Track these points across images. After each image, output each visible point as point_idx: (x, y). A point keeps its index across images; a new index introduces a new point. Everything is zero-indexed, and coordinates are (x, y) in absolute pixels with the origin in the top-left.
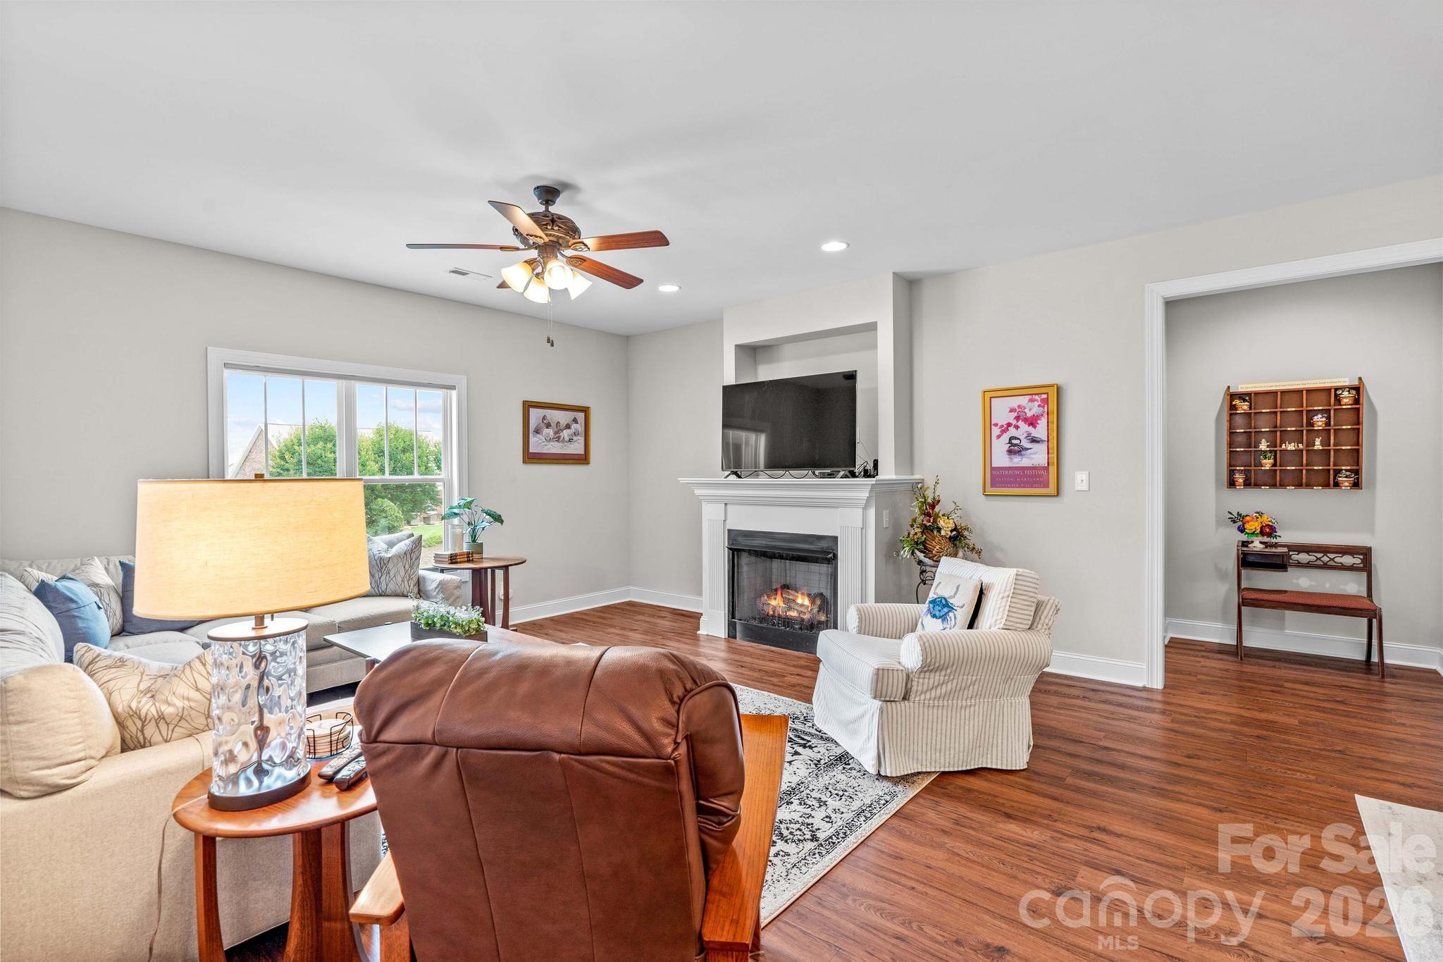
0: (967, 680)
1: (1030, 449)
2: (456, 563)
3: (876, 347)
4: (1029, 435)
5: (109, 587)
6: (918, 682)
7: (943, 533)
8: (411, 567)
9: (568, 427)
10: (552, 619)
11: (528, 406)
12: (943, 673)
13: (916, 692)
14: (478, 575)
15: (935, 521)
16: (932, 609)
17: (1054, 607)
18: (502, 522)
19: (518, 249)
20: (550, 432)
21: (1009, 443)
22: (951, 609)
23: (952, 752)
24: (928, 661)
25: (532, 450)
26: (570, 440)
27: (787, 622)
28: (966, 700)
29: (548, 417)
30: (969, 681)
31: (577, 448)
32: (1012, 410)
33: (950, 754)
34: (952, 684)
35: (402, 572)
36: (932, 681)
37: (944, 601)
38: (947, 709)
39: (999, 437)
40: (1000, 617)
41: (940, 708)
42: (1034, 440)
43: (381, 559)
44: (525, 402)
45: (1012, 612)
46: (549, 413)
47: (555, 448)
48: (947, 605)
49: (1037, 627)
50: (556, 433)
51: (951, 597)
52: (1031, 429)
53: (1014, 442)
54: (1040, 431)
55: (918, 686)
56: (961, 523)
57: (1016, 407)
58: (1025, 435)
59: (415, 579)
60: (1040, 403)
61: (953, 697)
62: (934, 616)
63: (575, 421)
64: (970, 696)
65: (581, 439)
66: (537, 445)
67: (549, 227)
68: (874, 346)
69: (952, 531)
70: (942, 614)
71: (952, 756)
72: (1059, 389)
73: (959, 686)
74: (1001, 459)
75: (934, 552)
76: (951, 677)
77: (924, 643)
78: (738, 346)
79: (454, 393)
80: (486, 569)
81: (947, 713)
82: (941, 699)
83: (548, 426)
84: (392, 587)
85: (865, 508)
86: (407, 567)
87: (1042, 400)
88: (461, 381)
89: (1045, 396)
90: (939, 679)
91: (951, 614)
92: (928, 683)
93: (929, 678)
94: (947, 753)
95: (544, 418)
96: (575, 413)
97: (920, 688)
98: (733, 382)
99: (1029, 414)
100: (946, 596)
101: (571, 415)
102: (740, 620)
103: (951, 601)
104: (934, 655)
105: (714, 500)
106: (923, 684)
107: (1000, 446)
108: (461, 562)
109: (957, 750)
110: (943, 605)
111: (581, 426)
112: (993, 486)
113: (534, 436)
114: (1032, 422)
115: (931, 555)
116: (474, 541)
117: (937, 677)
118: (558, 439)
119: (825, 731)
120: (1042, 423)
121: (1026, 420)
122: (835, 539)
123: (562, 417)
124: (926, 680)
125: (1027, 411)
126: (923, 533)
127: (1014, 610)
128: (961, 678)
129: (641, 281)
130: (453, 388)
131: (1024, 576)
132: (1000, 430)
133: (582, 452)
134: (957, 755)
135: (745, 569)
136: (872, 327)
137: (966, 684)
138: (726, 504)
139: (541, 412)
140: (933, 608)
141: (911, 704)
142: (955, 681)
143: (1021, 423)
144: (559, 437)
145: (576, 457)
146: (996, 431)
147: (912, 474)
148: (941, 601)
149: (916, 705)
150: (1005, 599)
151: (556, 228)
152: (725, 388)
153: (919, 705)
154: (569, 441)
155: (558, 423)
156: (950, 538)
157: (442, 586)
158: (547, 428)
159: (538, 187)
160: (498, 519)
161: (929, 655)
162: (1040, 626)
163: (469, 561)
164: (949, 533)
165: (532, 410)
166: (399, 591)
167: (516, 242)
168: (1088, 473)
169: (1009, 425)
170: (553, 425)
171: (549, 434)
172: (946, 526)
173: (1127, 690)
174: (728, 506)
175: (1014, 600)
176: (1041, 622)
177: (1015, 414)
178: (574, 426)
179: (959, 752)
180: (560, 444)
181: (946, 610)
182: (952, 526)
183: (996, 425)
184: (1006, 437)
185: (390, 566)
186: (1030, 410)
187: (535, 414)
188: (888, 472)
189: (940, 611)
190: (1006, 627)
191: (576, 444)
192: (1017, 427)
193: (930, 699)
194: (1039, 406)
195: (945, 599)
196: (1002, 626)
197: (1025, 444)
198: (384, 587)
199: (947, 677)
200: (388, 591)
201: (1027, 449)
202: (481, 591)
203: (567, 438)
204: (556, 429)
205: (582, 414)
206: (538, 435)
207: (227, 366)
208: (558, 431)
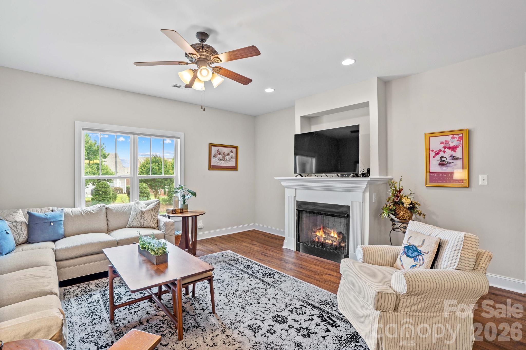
0: (435, 301)
1: (452, 163)
2: (175, 213)
3: (369, 115)
4: (452, 156)
5: (22, 223)
6: (403, 301)
7: (405, 205)
8: (154, 215)
9: (228, 154)
10: (220, 237)
11: (211, 145)
12: (420, 297)
13: (402, 307)
14: (185, 219)
15: (401, 199)
16: (406, 252)
17: (488, 257)
18: (196, 196)
19: (187, 63)
20: (221, 157)
21: (440, 160)
22: (420, 253)
23: (424, 343)
24: (411, 290)
25: (212, 164)
26: (229, 160)
27: (324, 245)
28: (433, 313)
29: (220, 150)
30: (436, 302)
31: (232, 163)
32: (442, 143)
33: (422, 344)
34: (425, 303)
35: (150, 218)
36: (412, 301)
37: (414, 248)
38: (421, 318)
39: (434, 157)
40: (453, 261)
41: (417, 317)
42: (455, 158)
43: (142, 211)
44: (209, 144)
45: (463, 259)
47: (223, 164)
48: (417, 250)
49: (477, 268)
50: (223, 157)
51: (419, 246)
52: (453, 153)
53: (443, 159)
54: (458, 153)
55: (403, 303)
56: (414, 201)
57: (444, 142)
58: (449, 156)
59: (156, 221)
60: (458, 139)
61: (425, 311)
62: (408, 256)
63: (232, 152)
64: (436, 310)
65: (234, 160)
66: (215, 162)
67: (201, 50)
68: (368, 114)
69: (409, 205)
70: (413, 256)
71: (424, 346)
72: (469, 132)
73: (429, 305)
74: (435, 167)
75: (400, 215)
76: (425, 299)
77: (408, 279)
78: (301, 117)
79: (179, 140)
80: (188, 217)
81: (421, 319)
82: (418, 312)
83: (220, 154)
84: (146, 224)
85: (364, 193)
86: (152, 215)
87: (459, 138)
88: (182, 135)
89: (461, 135)
90: (417, 301)
91: (420, 257)
92: (410, 302)
93: (411, 299)
94: (421, 344)
95: (218, 151)
96: (232, 149)
97: (404, 305)
98: (300, 133)
99: (452, 145)
100: (416, 245)
101: (230, 149)
102: (302, 243)
103: (419, 248)
104: (414, 286)
105: (290, 187)
106: (407, 303)
107: (435, 162)
108: (177, 213)
109: (427, 343)
110: (414, 250)
111: (234, 154)
112: (431, 181)
113: (214, 158)
114: (453, 148)
115: (398, 217)
116: (184, 204)
117: (416, 299)
118: (224, 160)
119: (344, 315)
120: (459, 150)
121: (450, 148)
122: (348, 207)
123: (226, 150)
124: (409, 300)
125: (450, 143)
126: (394, 205)
127: (463, 258)
128: (431, 300)
129: (251, 80)
130: (178, 138)
131: (469, 238)
132: (435, 153)
133: (235, 165)
134: (427, 346)
135: (304, 219)
136: (366, 105)
137: (434, 303)
138: (296, 189)
139: (217, 148)
140: (408, 251)
141: (399, 313)
142: (427, 302)
143: (447, 150)
144: (224, 159)
145: (232, 168)
146: (432, 154)
147: (387, 175)
148: (413, 248)
149: (402, 315)
150: (457, 251)
151: (204, 51)
152: (296, 136)
153: (404, 315)
155: (224, 153)
156: (409, 208)
157: (166, 224)
158: (219, 155)
159: (197, 33)
160: (194, 194)
161: (411, 286)
162: (479, 268)
163: (181, 213)
164: (408, 206)
165: (213, 147)
166: (149, 226)
167: (187, 60)
168: (487, 175)
169: (440, 150)
170: (222, 154)
171: (220, 157)
172: (406, 202)
173: (515, 296)
174: (297, 190)
175: (463, 252)
176: (480, 266)
177: (443, 145)
178: (231, 154)
179: (428, 343)
180: (225, 162)
181: (416, 253)
182: (410, 202)
183: (433, 151)
184: (438, 157)
185: (145, 214)
186: (452, 143)
187: (214, 149)
188: (375, 174)
189: (412, 253)
190: (457, 268)
191: (232, 162)
192: (444, 152)
193: (410, 311)
194: (457, 140)
195: (415, 247)
196: (455, 267)
197: (449, 160)
198: (142, 224)
199: (422, 299)
200: (144, 226)
201: (451, 163)
202: (186, 226)
203: (228, 159)
204: (223, 156)
205: (235, 149)
206: (215, 158)
207: (83, 129)
208: (224, 156)
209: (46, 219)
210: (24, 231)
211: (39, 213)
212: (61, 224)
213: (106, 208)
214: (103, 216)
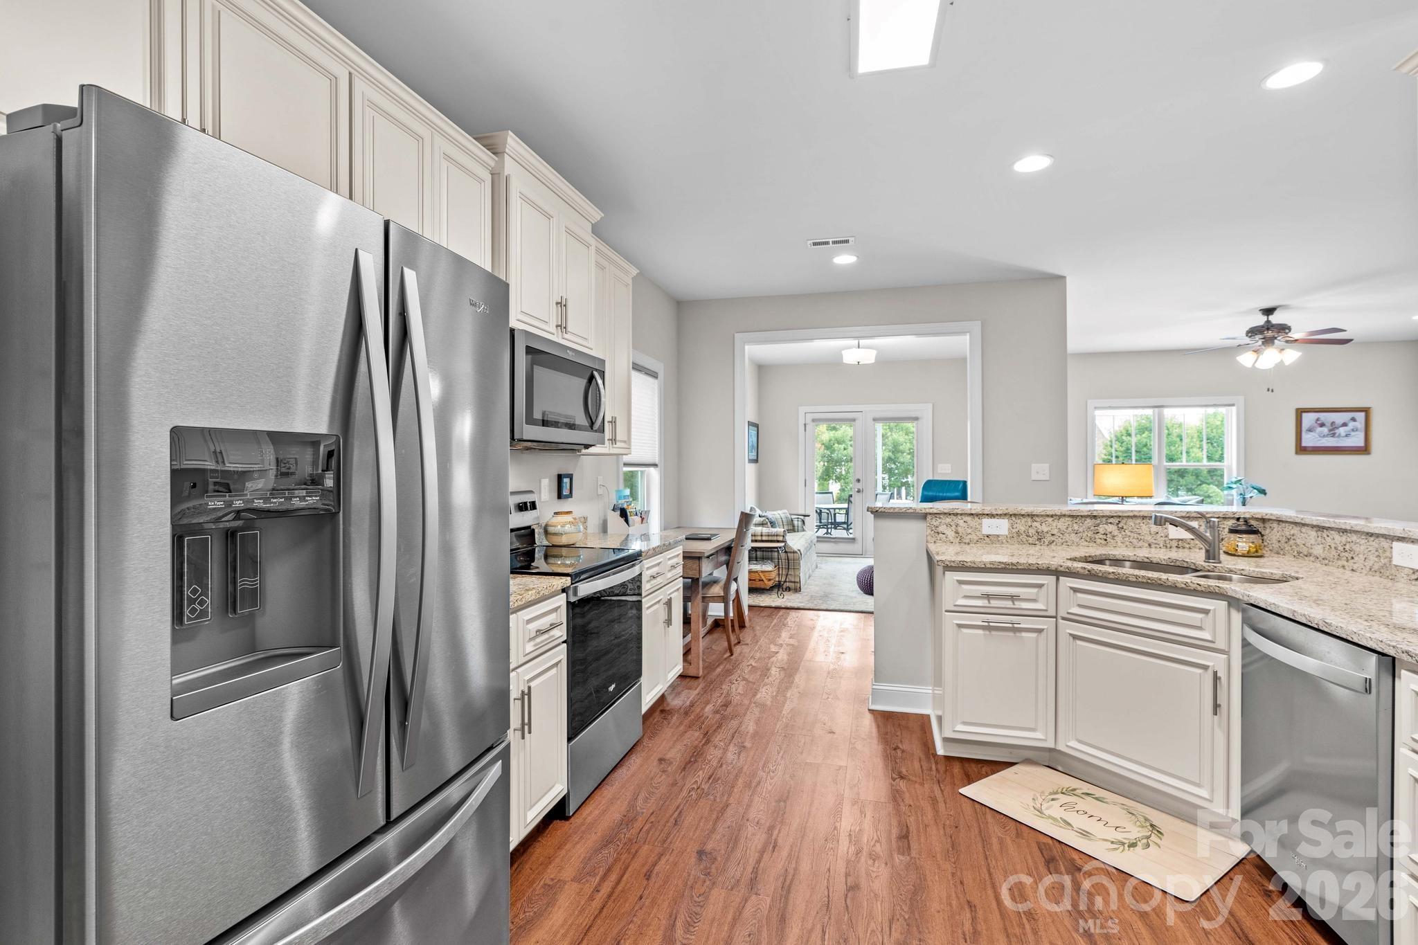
9: (1345, 425)
11: (1300, 412)
18: (1265, 494)
20: (1325, 430)
25: (1304, 444)
26: (1348, 435)
29: (1322, 419)
31: (1358, 440)
44: (1298, 409)
46: (1323, 416)
47: (1330, 442)
50: (1330, 430)
63: (1353, 419)
65: (1361, 435)
66: (1309, 440)
79: (1234, 408)
83: (1322, 425)
88: (1239, 399)
95: (1318, 420)
96: (1353, 413)
101: (1348, 416)
111: (1361, 423)
113: (1307, 433)
118: (1334, 435)
123: (1339, 418)
130: (1233, 405)
133: (1362, 444)
139: (1313, 416)
144: (1334, 434)
145: (1354, 449)
154: (1346, 436)
155: (1334, 422)
158: (1321, 427)
160: (1263, 492)
165: (1305, 414)
170: (1328, 424)
171: (1322, 432)
178: (1352, 424)
180: (1336, 439)
191: (1355, 438)
203: (1343, 434)
204: (1331, 428)
205: (1363, 414)
206: (1311, 433)
207: (1096, 408)
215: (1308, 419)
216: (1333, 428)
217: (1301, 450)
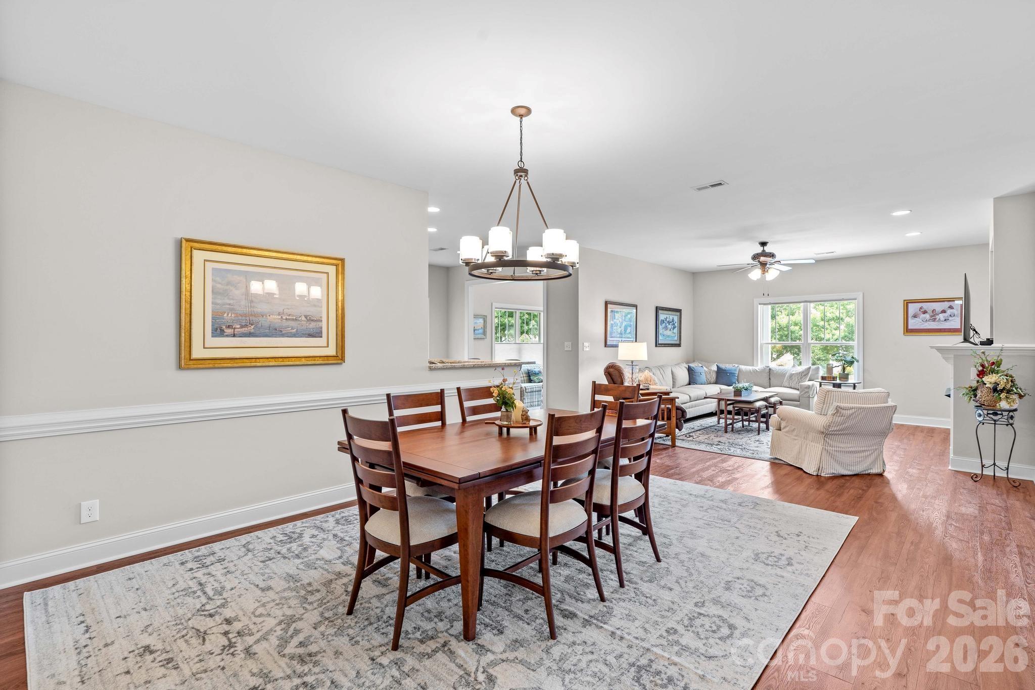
5: (714, 370)
9: (944, 312)
11: (907, 303)
20: (927, 316)
25: (910, 327)
26: (948, 320)
31: (955, 324)
44: (905, 301)
46: (925, 306)
47: (931, 325)
50: (931, 316)
63: (951, 307)
65: (960, 319)
66: (913, 324)
83: (925, 312)
88: (858, 296)
95: (921, 308)
96: (951, 303)
101: (946, 304)
111: (959, 310)
113: (913, 319)
116: (844, 372)
118: (934, 320)
123: (938, 307)
130: (855, 299)
133: (961, 325)
139: (920, 305)
145: (953, 330)
154: (945, 320)
155: (934, 310)
158: (924, 314)
165: (911, 304)
170: (930, 312)
171: (925, 318)
178: (951, 311)
180: (936, 323)
191: (951, 322)
203: (942, 319)
204: (932, 314)
205: (959, 303)
206: (916, 319)
207: (760, 304)
208: (934, 315)
209: (725, 370)
210: (714, 376)
211: (723, 366)
212: (735, 376)
213: (770, 369)
214: (766, 375)
215: (913, 308)
216: (934, 314)
217: (908, 331)
